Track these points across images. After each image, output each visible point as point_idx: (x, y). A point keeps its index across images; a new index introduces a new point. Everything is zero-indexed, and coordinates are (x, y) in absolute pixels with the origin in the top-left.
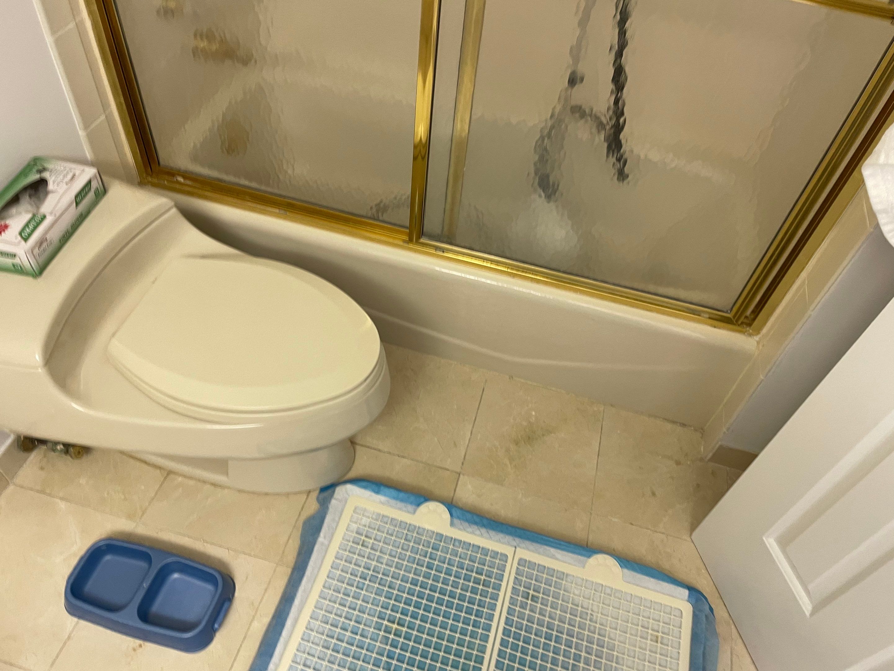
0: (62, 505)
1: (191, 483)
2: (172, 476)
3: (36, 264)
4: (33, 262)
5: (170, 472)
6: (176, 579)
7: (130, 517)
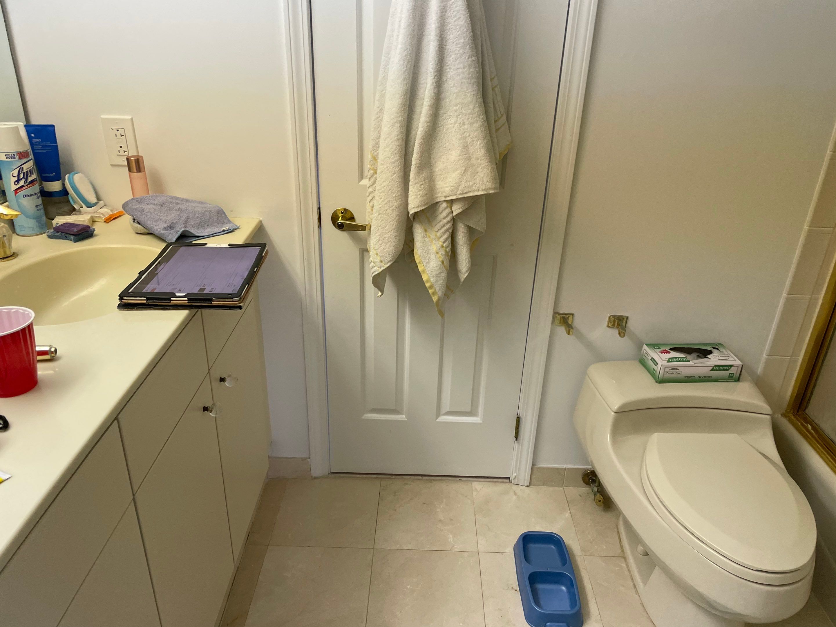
0: (567, 515)
1: (627, 573)
2: (623, 560)
3: (662, 375)
4: (661, 373)
5: (625, 558)
6: (562, 590)
7: (583, 550)
